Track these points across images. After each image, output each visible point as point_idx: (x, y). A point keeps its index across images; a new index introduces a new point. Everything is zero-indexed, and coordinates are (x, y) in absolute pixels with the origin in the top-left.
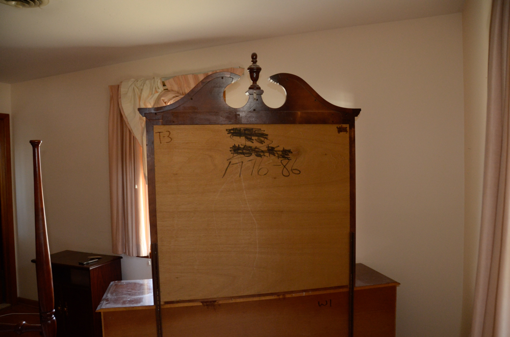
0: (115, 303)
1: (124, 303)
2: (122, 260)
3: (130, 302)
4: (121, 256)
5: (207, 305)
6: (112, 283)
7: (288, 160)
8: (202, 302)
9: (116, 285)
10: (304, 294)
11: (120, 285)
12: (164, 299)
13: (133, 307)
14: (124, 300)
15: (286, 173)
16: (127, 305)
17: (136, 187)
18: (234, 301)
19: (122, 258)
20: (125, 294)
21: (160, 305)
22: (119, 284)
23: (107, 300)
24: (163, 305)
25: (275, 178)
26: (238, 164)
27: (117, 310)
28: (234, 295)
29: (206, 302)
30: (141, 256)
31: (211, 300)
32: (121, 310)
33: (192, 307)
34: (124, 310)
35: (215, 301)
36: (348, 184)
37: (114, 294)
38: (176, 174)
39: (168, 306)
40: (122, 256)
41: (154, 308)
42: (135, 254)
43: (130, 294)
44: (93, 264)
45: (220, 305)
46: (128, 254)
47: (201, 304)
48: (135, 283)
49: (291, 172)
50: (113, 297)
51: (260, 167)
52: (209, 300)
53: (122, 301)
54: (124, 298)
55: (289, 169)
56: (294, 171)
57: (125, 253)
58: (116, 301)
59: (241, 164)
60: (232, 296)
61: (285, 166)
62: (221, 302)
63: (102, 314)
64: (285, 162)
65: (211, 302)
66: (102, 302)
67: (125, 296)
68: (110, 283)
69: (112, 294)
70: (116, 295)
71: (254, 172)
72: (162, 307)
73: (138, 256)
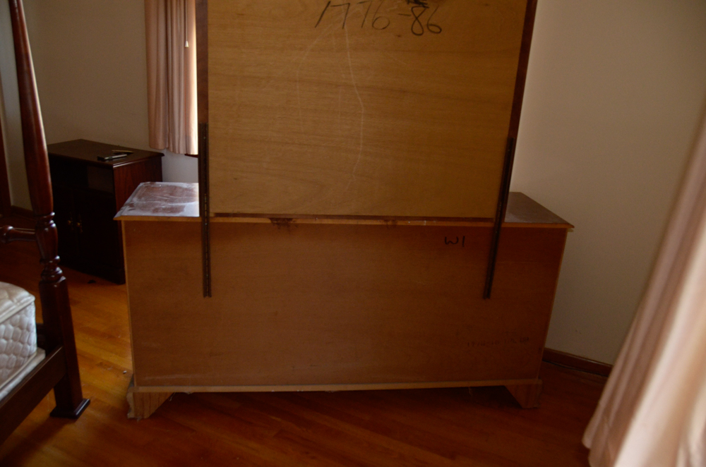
0: (142, 210)
1: (156, 210)
2: (163, 158)
3: (165, 210)
4: (162, 152)
5: (278, 224)
6: (141, 184)
7: (422, 9)
8: (271, 219)
9: (147, 187)
10: (425, 223)
11: (153, 188)
12: (214, 209)
13: (169, 217)
14: (157, 207)
15: (417, 29)
16: (160, 214)
17: (187, 45)
18: (318, 222)
19: (163, 155)
20: (160, 200)
21: (208, 218)
22: (152, 186)
23: (131, 205)
24: (212, 218)
25: (399, 36)
26: (342, 7)
27: (145, 219)
28: (319, 213)
29: (277, 219)
30: (192, 153)
31: (284, 217)
32: (150, 220)
33: (255, 224)
34: (157, 220)
35: (290, 219)
36: (516, 60)
37: (143, 198)
38: (242, 15)
39: (221, 220)
40: (164, 152)
41: (200, 221)
42: (182, 151)
43: (166, 200)
44: (119, 161)
45: (297, 225)
46: (172, 150)
47: (269, 221)
48: (176, 187)
49: (426, 29)
50: (141, 202)
51: (377, 16)
52: (282, 217)
53: (153, 208)
54: (157, 204)
55: (424, 23)
56: (431, 28)
57: (168, 148)
58: (143, 208)
59: (346, 6)
60: (315, 213)
61: (417, 18)
62: (299, 222)
63: (123, 225)
64: (418, 10)
65: (284, 219)
66: (123, 208)
67: (159, 202)
68: (139, 184)
69: (140, 198)
70: (146, 200)
71: (366, 22)
72: (212, 221)
73: (188, 155)
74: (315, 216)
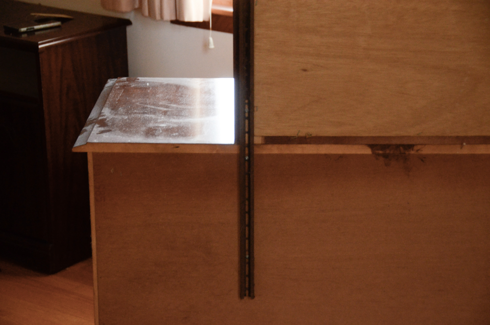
0: (125, 132)
1: (150, 132)
2: (129, 29)
3: (169, 131)
4: (126, 17)
5: (386, 156)
6: (110, 82)
8: (371, 146)
9: (124, 87)
11: (136, 88)
12: (262, 130)
13: (177, 146)
14: (151, 125)
16: (161, 140)
18: (466, 150)
19: (128, 23)
20: (154, 112)
21: (251, 145)
22: (133, 85)
23: (103, 123)
24: (258, 145)
27: (132, 150)
28: (471, 133)
29: (384, 147)
30: (187, 19)
31: (398, 142)
32: (142, 151)
33: (341, 157)
34: (153, 151)
35: (410, 147)
37: (121, 109)
39: (275, 149)
40: (131, 16)
41: (235, 151)
42: (168, 15)
43: (165, 113)
44: (47, 34)
45: (423, 159)
46: (146, 13)
47: (368, 151)
48: (178, 87)
50: (120, 117)
52: (394, 142)
53: (144, 129)
54: (149, 120)
57: (139, 10)
58: (127, 127)
60: (462, 134)
62: (427, 151)
63: (90, 158)
65: (398, 146)
66: (88, 128)
67: (153, 116)
68: (106, 82)
69: (114, 108)
70: (127, 113)
72: (257, 151)
73: (178, 22)
74: (461, 140)
